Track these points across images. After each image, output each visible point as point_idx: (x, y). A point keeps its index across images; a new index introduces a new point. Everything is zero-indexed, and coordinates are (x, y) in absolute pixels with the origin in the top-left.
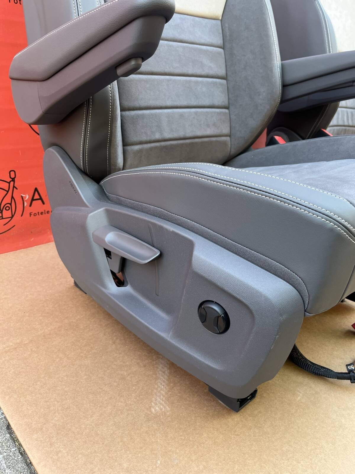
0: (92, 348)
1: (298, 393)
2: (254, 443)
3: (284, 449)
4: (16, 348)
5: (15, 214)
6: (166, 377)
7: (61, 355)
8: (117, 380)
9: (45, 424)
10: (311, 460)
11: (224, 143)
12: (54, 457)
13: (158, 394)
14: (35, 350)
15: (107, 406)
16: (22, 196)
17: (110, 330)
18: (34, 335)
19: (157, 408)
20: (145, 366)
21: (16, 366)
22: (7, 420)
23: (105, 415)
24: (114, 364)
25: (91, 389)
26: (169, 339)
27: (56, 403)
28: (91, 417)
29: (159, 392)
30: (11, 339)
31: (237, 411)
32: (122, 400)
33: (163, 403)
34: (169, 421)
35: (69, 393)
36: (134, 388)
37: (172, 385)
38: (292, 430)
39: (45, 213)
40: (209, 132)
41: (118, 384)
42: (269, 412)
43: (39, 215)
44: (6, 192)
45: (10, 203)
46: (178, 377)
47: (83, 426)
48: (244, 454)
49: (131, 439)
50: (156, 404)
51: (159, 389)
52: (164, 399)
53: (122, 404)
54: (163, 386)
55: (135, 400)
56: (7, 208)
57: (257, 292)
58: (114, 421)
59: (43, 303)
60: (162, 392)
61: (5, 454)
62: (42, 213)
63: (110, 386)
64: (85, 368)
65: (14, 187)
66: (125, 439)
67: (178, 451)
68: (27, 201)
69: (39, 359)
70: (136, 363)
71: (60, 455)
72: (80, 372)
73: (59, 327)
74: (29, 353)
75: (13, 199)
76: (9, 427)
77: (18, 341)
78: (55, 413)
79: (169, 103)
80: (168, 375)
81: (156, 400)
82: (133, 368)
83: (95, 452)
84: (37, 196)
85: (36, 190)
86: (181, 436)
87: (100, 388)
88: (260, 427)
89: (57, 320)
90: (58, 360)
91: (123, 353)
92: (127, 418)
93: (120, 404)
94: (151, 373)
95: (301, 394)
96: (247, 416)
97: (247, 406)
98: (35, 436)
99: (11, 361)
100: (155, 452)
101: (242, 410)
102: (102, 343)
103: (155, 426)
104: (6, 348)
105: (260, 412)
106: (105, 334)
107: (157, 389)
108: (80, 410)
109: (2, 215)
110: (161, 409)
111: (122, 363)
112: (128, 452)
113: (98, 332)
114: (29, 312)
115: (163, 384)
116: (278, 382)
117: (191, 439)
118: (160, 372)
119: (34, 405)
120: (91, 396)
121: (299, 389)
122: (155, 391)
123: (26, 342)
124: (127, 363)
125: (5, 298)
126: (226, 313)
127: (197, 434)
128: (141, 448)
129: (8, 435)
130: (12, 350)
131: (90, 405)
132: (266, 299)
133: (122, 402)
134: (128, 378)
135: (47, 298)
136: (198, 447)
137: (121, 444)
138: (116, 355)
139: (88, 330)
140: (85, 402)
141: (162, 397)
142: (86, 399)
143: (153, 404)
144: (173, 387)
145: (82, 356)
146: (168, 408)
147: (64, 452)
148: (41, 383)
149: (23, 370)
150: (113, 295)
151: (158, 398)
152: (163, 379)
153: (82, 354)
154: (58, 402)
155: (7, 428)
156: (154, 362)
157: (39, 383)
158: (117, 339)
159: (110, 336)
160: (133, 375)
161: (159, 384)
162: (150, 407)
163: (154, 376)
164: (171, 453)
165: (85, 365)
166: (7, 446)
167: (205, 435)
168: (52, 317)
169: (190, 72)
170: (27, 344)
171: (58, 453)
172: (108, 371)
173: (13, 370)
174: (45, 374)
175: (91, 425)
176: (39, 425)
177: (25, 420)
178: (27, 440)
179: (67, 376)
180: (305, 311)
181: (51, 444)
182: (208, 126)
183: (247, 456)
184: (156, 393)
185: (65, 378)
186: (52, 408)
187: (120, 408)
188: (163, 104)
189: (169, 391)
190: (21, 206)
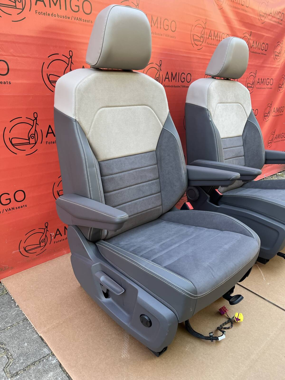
0: (93, 325)
1: (187, 347)
2: (164, 371)
3: (176, 373)
4: (57, 326)
5: (47, 244)
6: (128, 340)
7: (79, 330)
8: (106, 342)
9: (76, 364)
10: (187, 377)
11: (159, 210)
12: (82, 378)
13: (124, 349)
14: (67, 327)
15: (102, 355)
16: (50, 234)
17: (101, 314)
18: (65, 318)
19: (124, 356)
20: (118, 334)
21: (59, 336)
22: (59, 362)
23: (102, 359)
24: (104, 334)
25: (95, 347)
26: (129, 326)
27: (80, 354)
28: (96, 360)
29: (125, 348)
30: (54, 321)
31: (158, 357)
32: (109, 352)
33: (127, 353)
34: (129, 362)
35: (85, 350)
36: (114, 346)
37: (130, 344)
38: (181, 364)
39: (62, 241)
40: (150, 207)
41: (107, 344)
42: (173, 356)
43: (59, 242)
44: (43, 234)
45: (44, 238)
46: (133, 340)
47: (93, 365)
48: (159, 375)
49: (113, 370)
50: (124, 354)
51: (125, 346)
52: (127, 351)
53: (109, 354)
54: (127, 345)
55: (114, 352)
56: (43, 242)
57: (161, 314)
58: (105, 362)
59: (66, 298)
60: (126, 348)
61: (61, 377)
62: (60, 241)
63: (103, 345)
64: (91, 336)
65: (47, 230)
66: (111, 370)
67: (132, 374)
68: (53, 236)
69: (69, 332)
70: (114, 333)
71: (84, 377)
72: (89, 339)
73: (76, 313)
74: (64, 329)
75: (46, 237)
76: (60, 365)
77: (58, 322)
78: (80, 359)
79: (129, 200)
80: (129, 339)
81: (123, 352)
82: (113, 335)
83: (99, 375)
84: (58, 233)
85: (58, 230)
86: (134, 368)
87: (98, 346)
88: (168, 363)
89: (75, 309)
90: (78, 332)
91: (108, 328)
92: (111, 360)
93: (108, 354)
94: (121, 338)
95: (188, 347)
96: (163, 358)
97: (163, 354)
98: (73, 369)
99: (56, 333)
100: (123, 375)
101: (161, 356)
102: (98, 322)
103: (123, 364)
104: (53, 326)
105: (168, 357)
106: (99, 317)
107: (124, 346)
108: (91, 357)
109: (40, 245)
110: (126, 356)
111: (108, 333)
112: (112, 375)
113: (95, 316)
114: (60, 304)
115: (127, 343)
116: (179, 342)
117: (138, 369)
118: (126, 338)
119: (70, 355)
120: (94, 351)
121: (187, 345)
122: (123, 347)
123: (61, 323)
124: (110, 333)
125: (46, 296)
126: (150, 320)
127: (140, 367)
128: (117, 373)
129: (61, 369)
130: (56, 327)
131: (95, 355)
132: (164, 317)
133: (108, 353)
134: (111, 341)
135: (68, 295)
136: (141, 373)
137: (109, 372)
138: (105, 329)
139: (90, 314)
140: (92, 353)
141: (126, 350)
142: (93, 352)
143: (122, 354)
144: (131, 345)
145: (89, 330)
146: (128, 355)
147: (86, 376)
148: (72, 344)
149: (63, 338)
150: (104, 302)
151: (124, 351)
152: (127, 341)
153: (89, 329)
154: (81, 354)
155: (60, 366)
156: (123, 332)
157: (71, 345)
158: (105, 319)
159: (101, 318)
160: (113, 340)
161: (125, 344)
162: (121, 355)
163: (123, 340)
164: (129, 375)
165: (91, 335)
166: (61, 374)
167: (144, 368)
168: (72, 307)
169: (140, 182)
170: (62, 323)
171: (83, 376)
172: (102, 338)
173: (58, 338)
174: (73, 340)
175: (96, 364)
176: (74, 364)
177: (68, 362)
178: (70, 371)
179: (83, 340)
180: (178, 321)
181: (80, 373)
182: (150, 204)
183: (160, 376)
184: (123, 348)
185: (83, 342)
186: (79, 357)
187: (108, 356)
188: (127, 201)
189: (129, 347)
190: (50, 239)
